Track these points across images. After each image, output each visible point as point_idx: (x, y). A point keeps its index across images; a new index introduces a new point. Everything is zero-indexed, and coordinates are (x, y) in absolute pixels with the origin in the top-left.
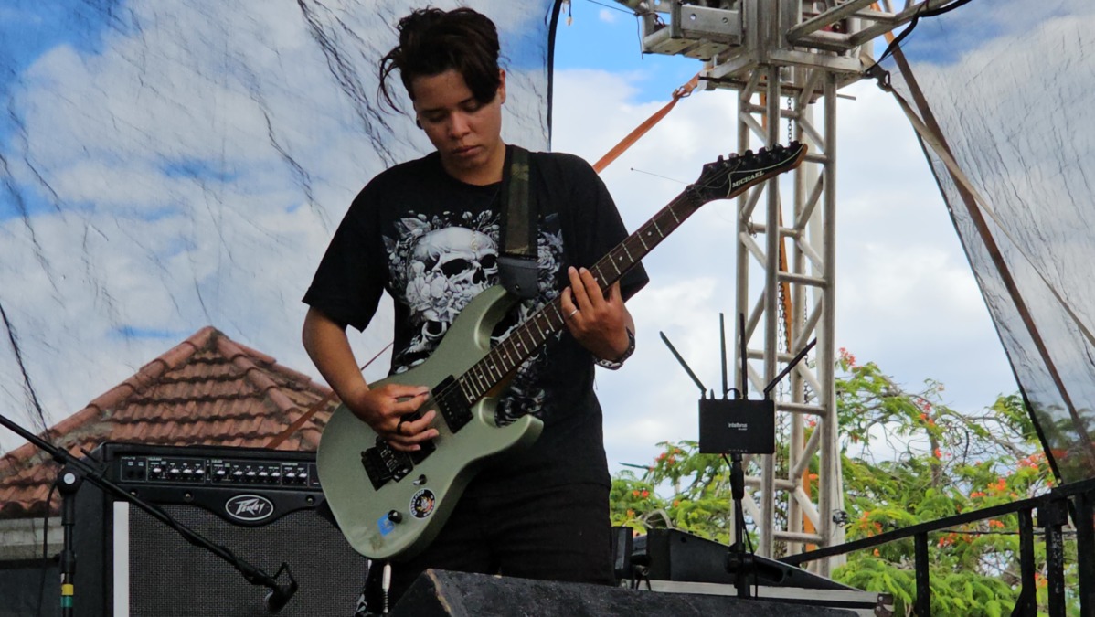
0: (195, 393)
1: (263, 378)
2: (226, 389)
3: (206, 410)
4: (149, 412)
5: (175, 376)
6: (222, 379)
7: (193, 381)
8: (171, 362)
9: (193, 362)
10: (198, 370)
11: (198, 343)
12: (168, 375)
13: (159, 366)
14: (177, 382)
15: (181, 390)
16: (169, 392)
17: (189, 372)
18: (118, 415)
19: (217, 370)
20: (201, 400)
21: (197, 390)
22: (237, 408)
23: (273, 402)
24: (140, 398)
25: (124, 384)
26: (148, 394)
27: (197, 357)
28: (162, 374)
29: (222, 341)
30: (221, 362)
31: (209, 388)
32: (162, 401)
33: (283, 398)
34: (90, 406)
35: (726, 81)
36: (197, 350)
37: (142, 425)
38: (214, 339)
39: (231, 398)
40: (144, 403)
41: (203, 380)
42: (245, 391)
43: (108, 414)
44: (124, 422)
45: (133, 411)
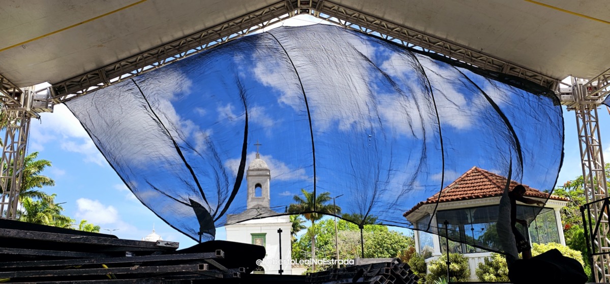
1: (486, 174)
2: (479, 177)
4: (465, 182)
7: (473, 176)
9: (473, 173)
11: (473, 169)
12: (468, 175)
13: (466, 174)
15: (471, 178)
16: (469, 178)
17: (472, 175)
19: (477, 174)
21: (474, 178)
22: (482, 180)
23: (488, 179)
30: (478, 172)
33: (491, 178)
35: (572, 109)
36: (473, 171)
37: (464, 185)
38: (476, 168)
39: (481, 179)
40: (464, 181)
41: (475, 176)
42: (483, 177)
44: (461, 184)
45: (463, 182)
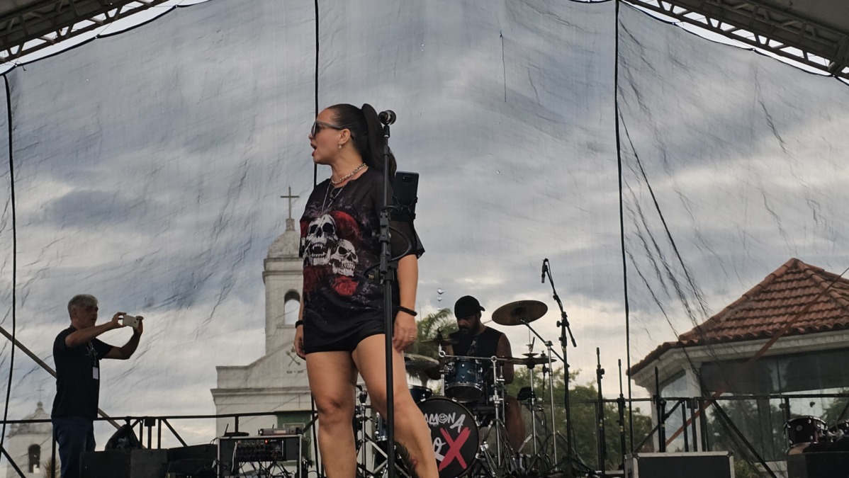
0: (789, 287)
1: (819, 278)
2: (802, 284)
3: (794, 293)
4: (769, 296)
5: (780, 280)
6: (800, 280)
7: (788, 281)
8: (777, 274)
9: (787, 273)
10: (790, 277)
11: (789, 265)
12: (777, 280)
13: (773, 277)
14: (780, 282)
15: (783, 286)
16: (777, 287)
17: (785, 278)
18: (756, 298)
19: (797, 276)
20: (792, 289)
21: (789, 285)
22: (807, 291)
23: (823, 288)
24: (765, 290)
25: (759, 285)
26: (768, 288)
27: (789, 271)
28: (774, 279)
29: (799, 264)
30: (799, 272)
31: (794, 284)
32: (775, 291)
33: (828, 286)
34: (744, 295)
36: (789, 268)
37: (766, 302)
38: (795, 263)
39: (805, 288)
40: (766, 292)
41: (792, 281)
42: (811, 284)
43: (752, 298)
45: (762, 296)
